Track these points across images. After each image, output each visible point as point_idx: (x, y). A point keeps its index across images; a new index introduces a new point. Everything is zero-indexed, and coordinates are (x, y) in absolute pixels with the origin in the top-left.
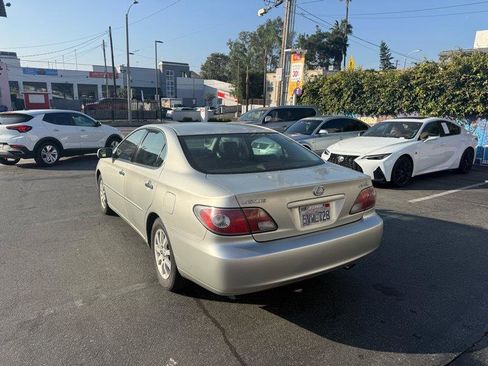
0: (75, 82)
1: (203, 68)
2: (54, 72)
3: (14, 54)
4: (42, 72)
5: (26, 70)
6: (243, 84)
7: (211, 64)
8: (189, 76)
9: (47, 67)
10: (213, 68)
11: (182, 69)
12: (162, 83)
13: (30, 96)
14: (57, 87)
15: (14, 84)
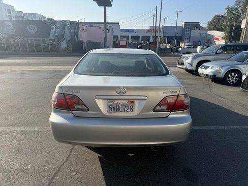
0: (141, 35)
1: (209, 24)
2: (132, 31)
3: (118, 23)
4: (128, 31)
5: (122, 30)
6: (230, 32)
7: (214, 22)
8: (199, 29)
9: (130, 29)
10: (215, 24)
11: (196, 26)
12: (183, 33)
13: (121, 42)
14: (133, 37)
15: (116, 37)
